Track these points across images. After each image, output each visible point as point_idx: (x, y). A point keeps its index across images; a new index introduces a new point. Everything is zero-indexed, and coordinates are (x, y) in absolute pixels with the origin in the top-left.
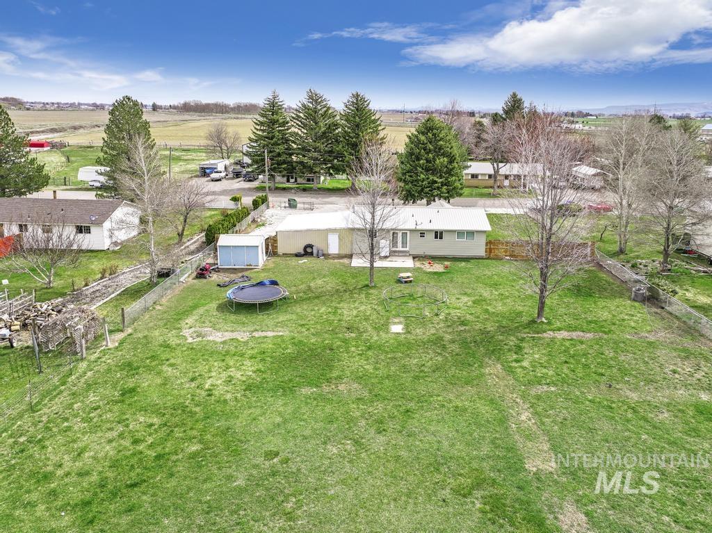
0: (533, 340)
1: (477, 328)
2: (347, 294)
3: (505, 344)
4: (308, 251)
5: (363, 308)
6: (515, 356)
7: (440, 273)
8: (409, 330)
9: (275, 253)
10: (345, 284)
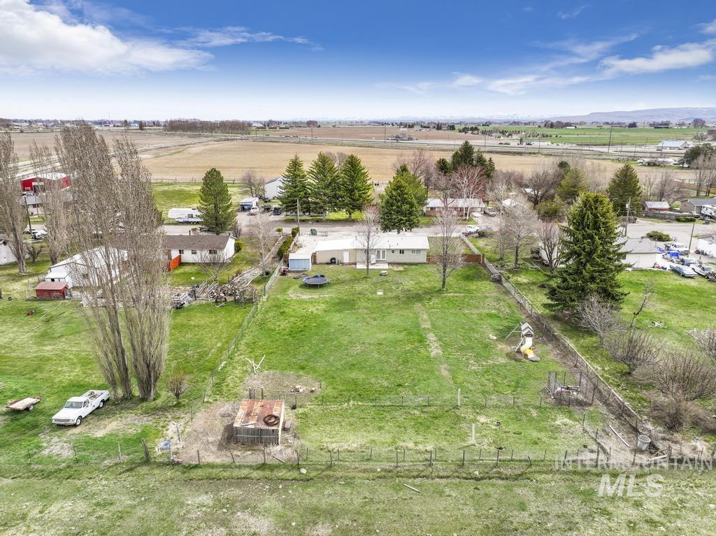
0: (437, 296)
2: (356, 281)
3: (425, 298)
4: (333, 261)
5: (364, 286)
6: (427, 301)
7: (402, 271)
8: (385, 294)
9: (315, 263)
10: (355, 276)
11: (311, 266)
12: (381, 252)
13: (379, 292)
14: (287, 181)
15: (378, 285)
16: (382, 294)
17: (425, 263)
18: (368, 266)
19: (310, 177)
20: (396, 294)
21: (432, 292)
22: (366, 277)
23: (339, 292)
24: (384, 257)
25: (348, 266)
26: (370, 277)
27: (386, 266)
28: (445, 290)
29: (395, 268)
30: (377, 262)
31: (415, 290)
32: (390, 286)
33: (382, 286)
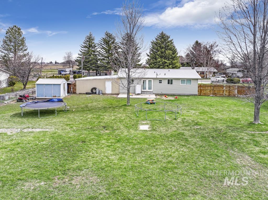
3: (241, 139)
4: (93, 92)
5: (119, 115)
7: (173, 100)
8: (154, 128)
9: (74, 93)
10: (111, 104)
11: (63, 94)
12: (147, 81)
13: (143, 124)
14: (83, 50)
15: (142, 114)
16: (148, 129)
17: (195, 95)
18: (128, 95)
19: (99, 47)
20: (174, 129)
21: (241, 127)
22: (125, 105)
23: (70, 125)
24: (150, 88)
25: (109, 96)
26: (131, 105)
27: (153, 96)
28: (262, 124)
29: (164, 98)
30: (143, 92)
31: (208, 123)
32: (161, 116)
33: (149, 116)
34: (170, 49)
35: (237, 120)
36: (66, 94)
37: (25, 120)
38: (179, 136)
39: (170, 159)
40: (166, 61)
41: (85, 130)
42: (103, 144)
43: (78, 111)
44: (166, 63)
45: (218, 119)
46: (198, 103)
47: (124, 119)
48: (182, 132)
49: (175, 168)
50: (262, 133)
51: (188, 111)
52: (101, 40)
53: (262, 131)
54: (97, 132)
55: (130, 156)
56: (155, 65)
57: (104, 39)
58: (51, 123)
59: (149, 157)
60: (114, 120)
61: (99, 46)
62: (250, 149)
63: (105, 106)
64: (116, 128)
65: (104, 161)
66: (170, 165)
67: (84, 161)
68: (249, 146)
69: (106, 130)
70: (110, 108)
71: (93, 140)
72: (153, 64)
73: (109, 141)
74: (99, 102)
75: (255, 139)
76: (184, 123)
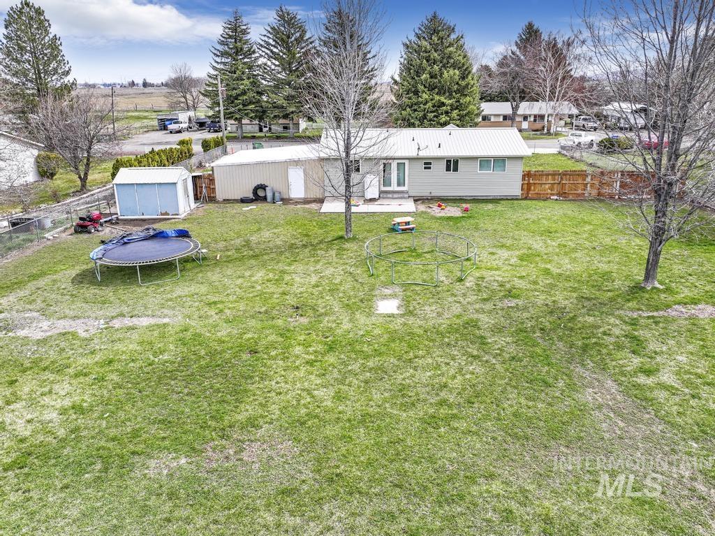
0: (657, 323)
1: (540, 302)
2: (307, 250)
3: (605, 333)
4: (259, 195)
5: (329, 271)
6: (636, 361)
7: (457, 218)
8: (411, 308)
9: (212, 199)
10: (307, 235)
11: (185, 204)
12: (394, 165)
13: (385, 297)
14: (221, 63)
15: (382, 266)
16: (396, 311)
17: (513, 198)
18: (348, 205)
19: (263, 54)
20: (457, 309)
21: (611, 300)
22: (341, 237)
23: (215, 303)
24: (401, 182)
25: (299, 206)
26: (354, 239)
27: (409, 206)
28: (661, 287)
29: (435, 211)
30: (383, 195)
31: (536, 290)
32: (426, 271)
33: (398, 272)
34: (454, 66)
35: (607, 276)
36: (193, 205)
37: (108, 292)
38: (467, 330)
39: (443, 394)
40: (443, 99)
41: (253, 317)
42: (297, 357)
43: (229, 260)
44: (443, 104)
45: (560, 275)
46: (518, 225)
47: (341, 284)
48: (475, 316)
49: (454, 417)
50: (655, 314)
51: (493, 254)
52: (265, 33)
53: (657, 310)
54: (280, 322)
55: (359, 387)
56: (415, 110)
57: (273, 28)
58: (171, 300)
59: (400, 391)
60: (318, 286)
61: (263, 49)
62: (621, 362)
63: (293, 242)
64: (323, 311)
65: (302, 402)
66: (443, 411)
67: (260, 404)
68: (619, 355)
69: (302, 315)
70: (305, 246)
71: (272, 345)
72: (408, 109)
73: (311, 349)
74: (275, 228)
75: (636, 333)
76: (479, 291)
